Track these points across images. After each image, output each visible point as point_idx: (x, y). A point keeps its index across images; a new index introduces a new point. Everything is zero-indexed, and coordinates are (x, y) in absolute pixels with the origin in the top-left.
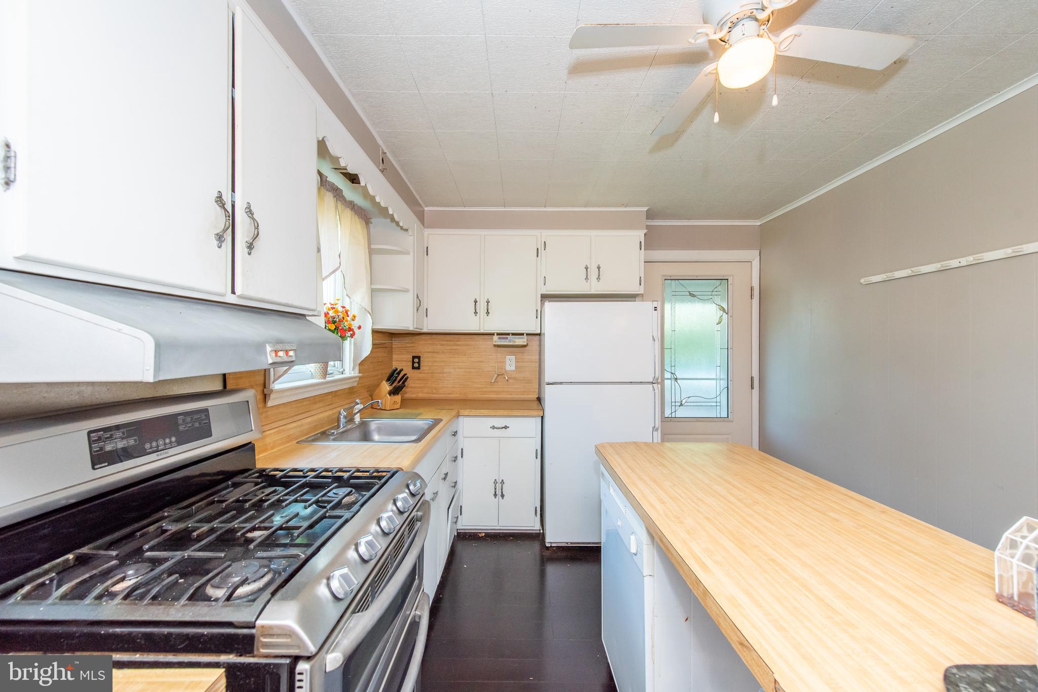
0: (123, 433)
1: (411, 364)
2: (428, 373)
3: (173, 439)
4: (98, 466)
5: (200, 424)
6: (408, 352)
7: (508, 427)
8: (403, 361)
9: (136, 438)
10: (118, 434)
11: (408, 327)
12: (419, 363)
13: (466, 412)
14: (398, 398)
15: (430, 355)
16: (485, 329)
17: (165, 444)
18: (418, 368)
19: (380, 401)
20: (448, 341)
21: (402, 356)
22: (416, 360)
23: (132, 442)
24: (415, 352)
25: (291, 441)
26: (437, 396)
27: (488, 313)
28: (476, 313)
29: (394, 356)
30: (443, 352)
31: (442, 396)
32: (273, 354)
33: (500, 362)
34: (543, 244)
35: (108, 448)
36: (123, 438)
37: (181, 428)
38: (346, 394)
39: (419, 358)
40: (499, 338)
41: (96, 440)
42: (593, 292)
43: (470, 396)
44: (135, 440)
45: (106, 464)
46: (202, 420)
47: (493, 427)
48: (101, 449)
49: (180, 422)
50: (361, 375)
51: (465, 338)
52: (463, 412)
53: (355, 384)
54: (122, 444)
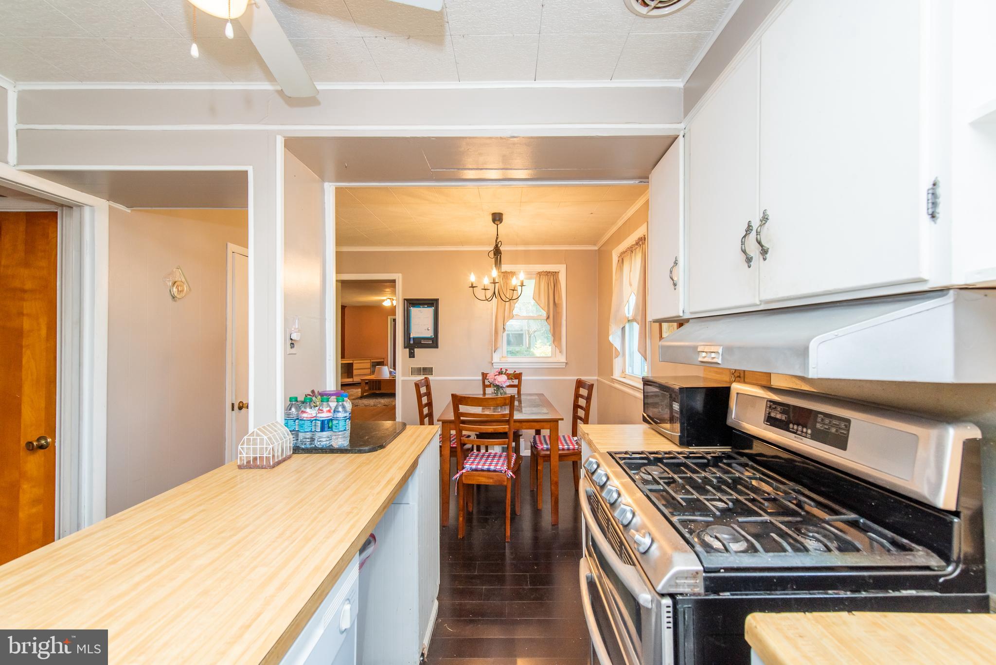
0: (781, 409)
3: (810, 431)
4: (766, 424)
5: (837, 431)
10: (779, 408)
17: (802, 432)
23: (784, 418)
35: (773, 414)
36: (780, 413)
37: (818, 426)
41: (770, 407)
44: (786, 417)
45: (769, 424)
46: (840, 428)
48: (770, 414)
49: (819, 420)
54: (779, 416)
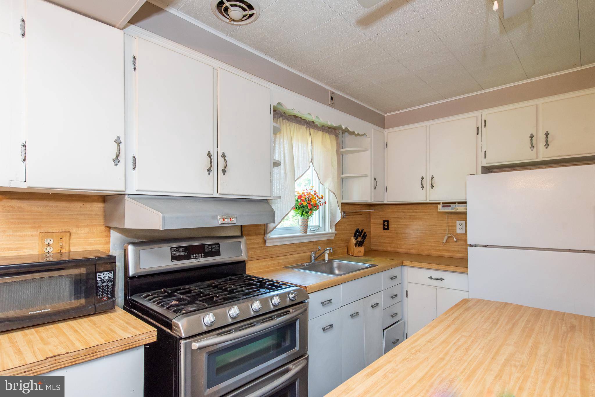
0: (183, 249)
1: (382, 226)
2: (394, 233)
3: (203, 255)
4: (173, 261)
5: (215, 250)
6: (381, 217)
7: (444, 280)
8: (377, 224)
9: (188, 252)
10: (181, 250)
11: (367, 201)
12: (388, 225)
13: (408, 263)
14: (362, 249)
15: (395, 219)
16: (430, 200)
17: (199, 256)
18: (388, 229)
19: (331, 248)
20: (408, 209)
21: (377, 220)
22: (386, 223)
23: (186, 253)
24: (386, 218)
25: (280, 266)
26: (401, 250)
27: (432, 187)
28: (423, 187)
29: (372, 220)
30: (405, 218)
31: (404, 250)
32: (222, 220)
33: (452, 226)
34: (483, 122)
35: (177, 254)
36: (183, 252)
37: (206, 250)
38: (325, 243)
39: (388, 221)
40: (443, 206)
41: (174, 251)
42: (540, 159)
43: (426, 252)
44: (187, 253)
45: (176, 260)
46: (216, 248)
47: (431, 278)
48: (175, 254)
49: (206, 248)
50: (336, 232)
51: (421, 207)
52: (405, 263)
53: (333, 238)
54: (182, 254)
